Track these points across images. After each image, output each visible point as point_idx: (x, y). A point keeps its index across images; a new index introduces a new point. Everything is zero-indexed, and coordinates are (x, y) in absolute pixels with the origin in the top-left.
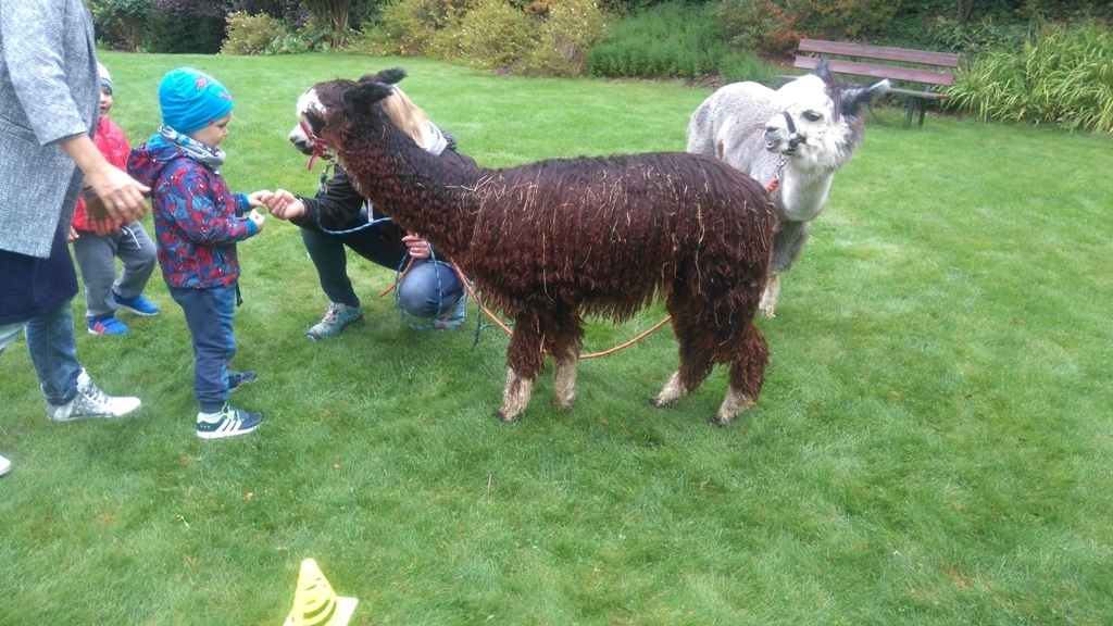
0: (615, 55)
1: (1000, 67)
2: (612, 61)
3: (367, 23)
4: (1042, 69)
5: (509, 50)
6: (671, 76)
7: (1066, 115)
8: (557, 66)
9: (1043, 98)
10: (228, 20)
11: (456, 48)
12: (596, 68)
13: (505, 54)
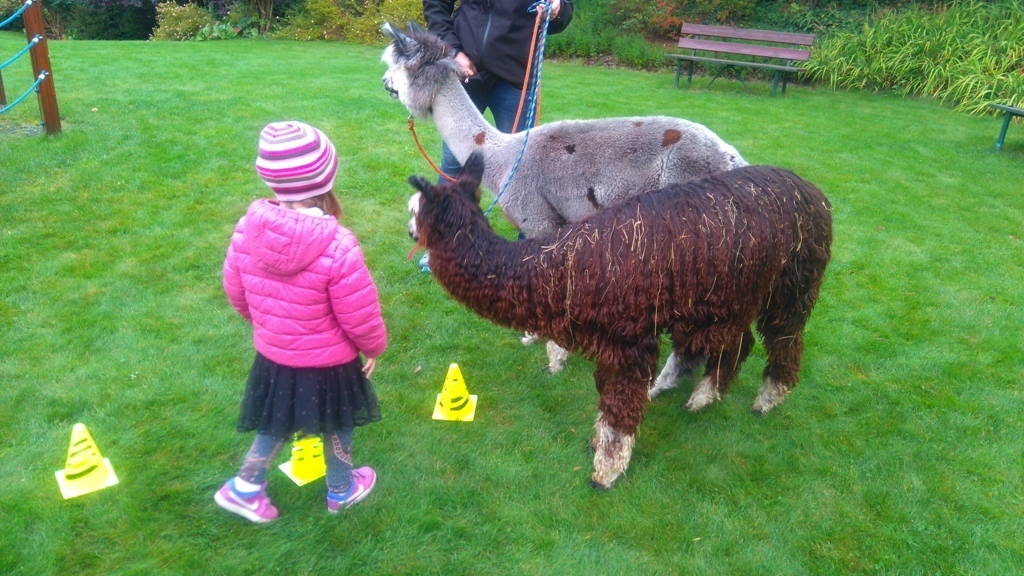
1: (845, 45)
3: (291, 11)
4: (879, 45)
7: (899, 83)
9: (880, 69)
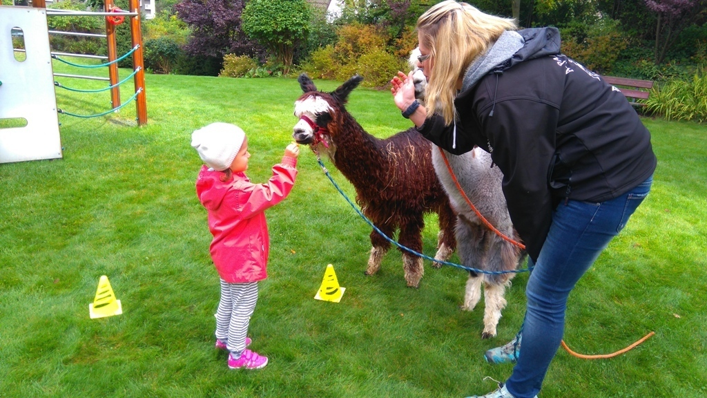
1: (678, 89)
3: (303, 61)
5: (385, 77)
10: (224, 58)
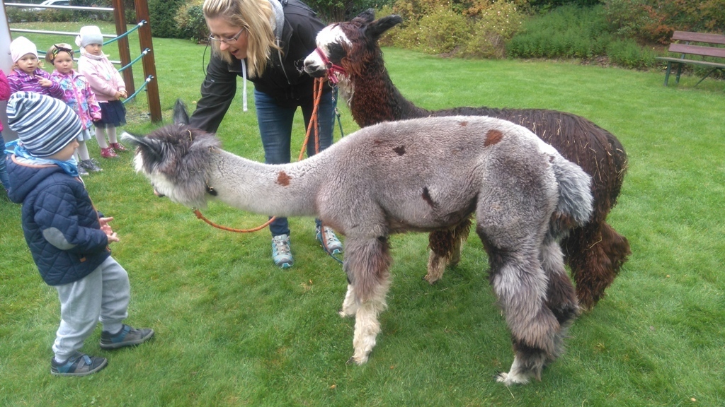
0: (528, 43)
2: (526, 46)
5: (451, 41)
6: (569, 57)
8: (486, 51)
11: (415, 40)
12: (514, 52)
13: (448, 44)
